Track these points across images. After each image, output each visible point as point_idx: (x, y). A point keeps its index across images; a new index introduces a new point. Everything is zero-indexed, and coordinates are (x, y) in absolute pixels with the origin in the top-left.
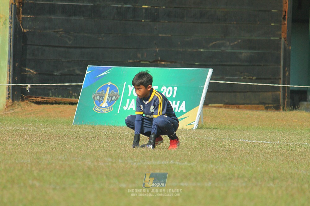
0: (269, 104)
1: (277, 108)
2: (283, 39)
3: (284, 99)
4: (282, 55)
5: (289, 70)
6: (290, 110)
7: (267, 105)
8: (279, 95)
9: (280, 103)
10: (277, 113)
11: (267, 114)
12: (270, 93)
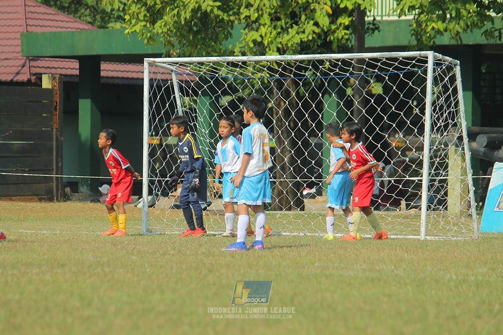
0: (42, 195)
1: (51, 199)
2: (55, 129)
3: (57, 190)
4: (54, 146)
5: (62, 161)
6: (64, 201)
7: (40, 197)
8: (53, 186)
9: (53, 194)
10: (50, 203)
11: (41, 205)
12: (44, 184)
